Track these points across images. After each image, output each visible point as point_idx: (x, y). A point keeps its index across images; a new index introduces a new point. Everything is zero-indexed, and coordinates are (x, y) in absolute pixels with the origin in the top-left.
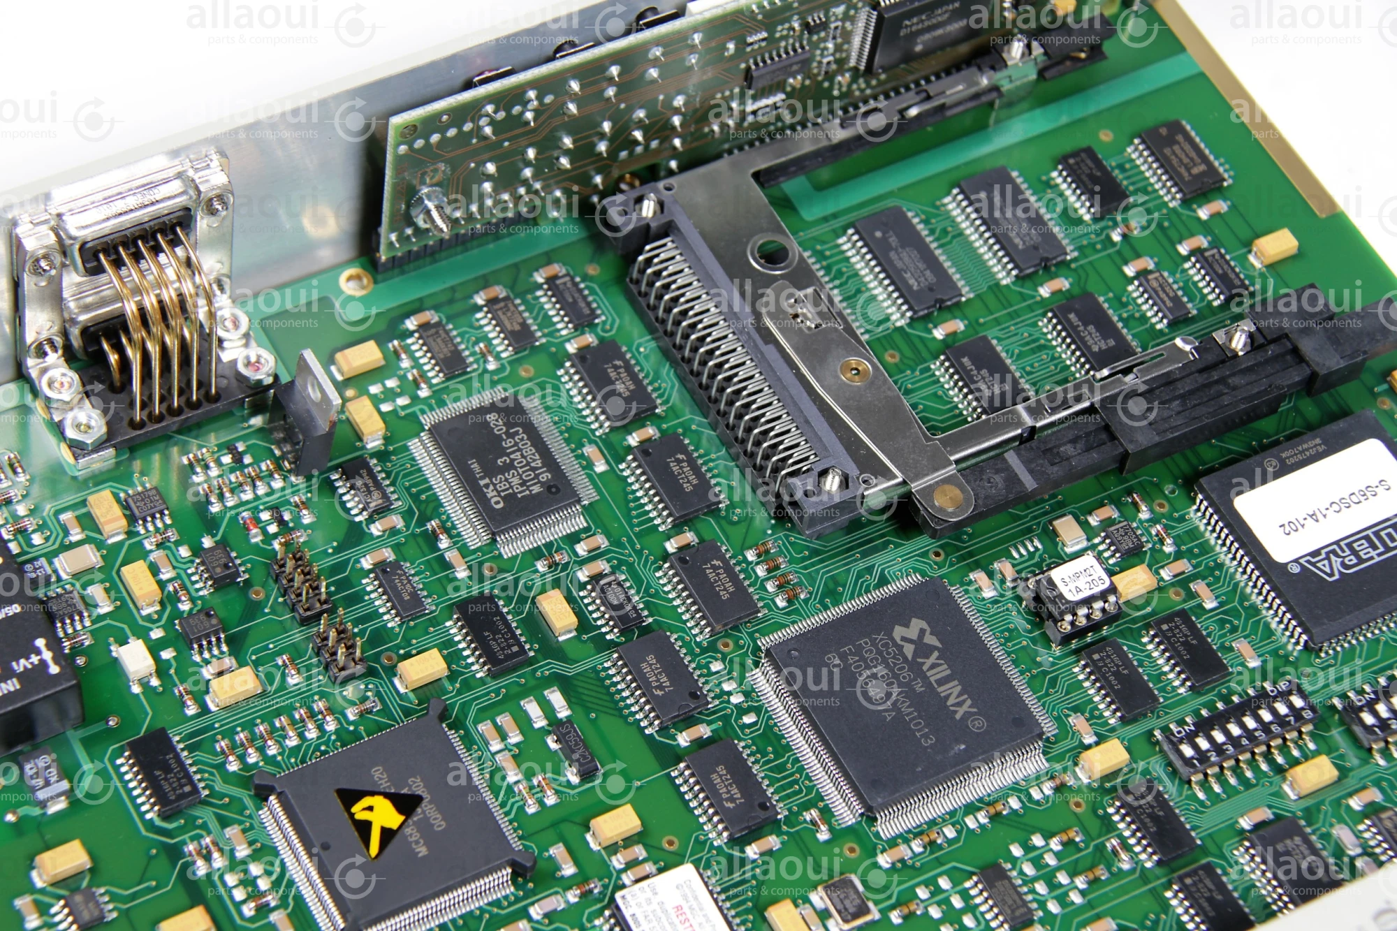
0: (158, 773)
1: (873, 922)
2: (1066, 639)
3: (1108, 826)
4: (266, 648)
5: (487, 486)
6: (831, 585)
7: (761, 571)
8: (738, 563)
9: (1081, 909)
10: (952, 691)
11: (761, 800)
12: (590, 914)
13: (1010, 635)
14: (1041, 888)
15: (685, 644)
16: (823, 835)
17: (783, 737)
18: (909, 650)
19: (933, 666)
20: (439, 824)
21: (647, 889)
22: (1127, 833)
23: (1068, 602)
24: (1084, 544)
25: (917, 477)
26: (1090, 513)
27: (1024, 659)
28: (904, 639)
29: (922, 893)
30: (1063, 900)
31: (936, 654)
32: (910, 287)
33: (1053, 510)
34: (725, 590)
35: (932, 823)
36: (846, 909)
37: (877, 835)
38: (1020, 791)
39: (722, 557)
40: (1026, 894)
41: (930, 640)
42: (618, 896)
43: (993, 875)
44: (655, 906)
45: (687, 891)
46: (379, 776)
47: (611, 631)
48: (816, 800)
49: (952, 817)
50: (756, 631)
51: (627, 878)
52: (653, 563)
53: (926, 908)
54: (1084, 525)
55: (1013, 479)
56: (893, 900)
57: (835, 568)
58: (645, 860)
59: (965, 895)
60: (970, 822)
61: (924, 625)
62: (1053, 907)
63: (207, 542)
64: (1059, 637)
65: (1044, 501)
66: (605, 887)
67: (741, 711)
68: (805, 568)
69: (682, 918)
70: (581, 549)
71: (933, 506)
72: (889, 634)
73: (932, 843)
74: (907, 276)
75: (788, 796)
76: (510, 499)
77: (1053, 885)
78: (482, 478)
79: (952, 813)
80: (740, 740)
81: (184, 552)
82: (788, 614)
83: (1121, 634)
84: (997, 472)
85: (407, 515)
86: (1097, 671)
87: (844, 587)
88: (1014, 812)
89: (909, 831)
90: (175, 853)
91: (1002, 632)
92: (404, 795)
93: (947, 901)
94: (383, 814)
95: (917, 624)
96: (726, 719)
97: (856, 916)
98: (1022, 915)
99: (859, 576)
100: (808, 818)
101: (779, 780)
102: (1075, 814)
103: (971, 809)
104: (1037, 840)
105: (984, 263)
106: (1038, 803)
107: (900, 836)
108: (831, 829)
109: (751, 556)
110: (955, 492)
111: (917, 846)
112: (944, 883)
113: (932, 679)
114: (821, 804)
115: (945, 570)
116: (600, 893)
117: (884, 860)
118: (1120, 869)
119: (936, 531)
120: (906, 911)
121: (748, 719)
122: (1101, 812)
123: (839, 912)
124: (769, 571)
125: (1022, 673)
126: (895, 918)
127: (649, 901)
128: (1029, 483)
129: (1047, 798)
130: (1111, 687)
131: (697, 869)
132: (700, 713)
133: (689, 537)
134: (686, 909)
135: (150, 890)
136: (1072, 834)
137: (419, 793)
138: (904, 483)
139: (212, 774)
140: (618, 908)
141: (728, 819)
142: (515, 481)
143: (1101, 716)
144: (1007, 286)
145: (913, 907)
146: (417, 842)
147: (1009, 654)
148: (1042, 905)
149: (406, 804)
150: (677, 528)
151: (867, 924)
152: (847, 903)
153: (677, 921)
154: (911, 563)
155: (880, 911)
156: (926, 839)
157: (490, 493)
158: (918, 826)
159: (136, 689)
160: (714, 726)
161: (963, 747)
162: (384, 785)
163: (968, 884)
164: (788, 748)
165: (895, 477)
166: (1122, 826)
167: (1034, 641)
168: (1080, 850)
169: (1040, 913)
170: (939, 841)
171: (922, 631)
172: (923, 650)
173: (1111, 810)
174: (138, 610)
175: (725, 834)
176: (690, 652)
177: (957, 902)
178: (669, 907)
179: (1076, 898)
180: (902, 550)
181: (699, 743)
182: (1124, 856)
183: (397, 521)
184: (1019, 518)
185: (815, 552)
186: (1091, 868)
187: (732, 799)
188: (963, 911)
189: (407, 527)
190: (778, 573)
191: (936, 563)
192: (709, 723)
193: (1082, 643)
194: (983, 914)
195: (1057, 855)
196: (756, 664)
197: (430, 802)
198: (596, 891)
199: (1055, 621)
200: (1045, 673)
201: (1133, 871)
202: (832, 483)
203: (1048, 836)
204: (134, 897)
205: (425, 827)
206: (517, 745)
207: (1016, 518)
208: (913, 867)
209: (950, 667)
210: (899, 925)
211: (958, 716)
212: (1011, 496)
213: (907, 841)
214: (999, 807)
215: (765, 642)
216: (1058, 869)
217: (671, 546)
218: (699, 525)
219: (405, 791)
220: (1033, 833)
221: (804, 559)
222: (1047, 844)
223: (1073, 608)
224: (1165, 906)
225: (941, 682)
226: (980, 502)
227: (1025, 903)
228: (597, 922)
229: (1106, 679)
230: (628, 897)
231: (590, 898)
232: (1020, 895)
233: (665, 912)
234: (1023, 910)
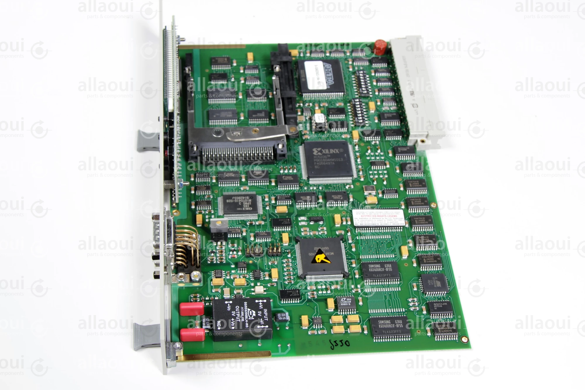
0: (291, 295)
3: (369, 142)
4: (266, 265)
5: (245, 209)
9: (385, 154)
10: (332, 151)
14: (378, 158)
16: (353, 187)
17: (327, 184)
19: (325, 151)
20: (327, 248)
21: (355, 220)
25: (286, 132)
26: (298, 113)
29: (372, 177)
30: (382, 156)
31: (323, 150)
32: (231, 117)
34: (291, 178)
35: (357, 168)
37: (357, 178)
38: (356, 152)
40: (378, 161)
42: (354, 225)
43: (373, 163)
44: (360, 220)
45: (359, 213)
46: (312, 254)
50: (301, 178)
52: (276, 189)
53: (375, 177)
54: (300, 116)
56: (371, 182)
58: (346, 218)
59: (375, 170)
60: (359, 162)
63: (233, 266)
67: (318, 188)
68: (289, 164)
70: (267, 199)
71: (294, 133)
72: (314, 155)
73: (361, 170)
74: (228, 116)
75: (341, 189)
76: (250, 206)
77: (378, 156)
78: (243, 209)
79: (356, 164)
80: (325, 191)
81: (233, 271)
82: (299, 171)
85: (243, 227)
87: (297, 159)
88: (360, 155)
90: (309, 301)
92: (318, 252)
93: (375, 174)
94: (320, 258)
95: (314, 150)
96: (319, 192)
100: (348, 187)
102: (364, 146)
103: (356, 161)
105: (228, 103)
106: (359, 150)
108: (351, 185)
109: (282, 172)
111: (361, 173)
112: (371, 172)
113: (328, 153)
114: (345, 184)
117: (362, 179)
118: (378, 144)
120: (374, 181)
121: (321, 188)
127: (358, 221)
129: (358, 148)
131: (355, 209)
132: (316, 195)
133: (273, 180)
134: (363, 215)
135: (317, 308)
136: (368, 148)
137: (318, 249)
139: (293, 287)
140: (357, 226)
142: (246, 203)
143: (344, 132)
144: (236, 102)
145: (374, 179)
146: (330, 254)
148: (382, 159)
149: (320, 252)
150: (270, 181)
151: (376, 188)
152: (369, 189)
153: (365, 217)
157: (247, 209)
158: (357, 171)
159: (265, 293)
160: (320, 194)
161: (345, 155)
162: (314, 254)
163: (373, 169)
168: (372, 148)
171: (317, 150)
172: (321, 151)
173: (365, 140)
174: (244, 286)
177: (376, 172)
178: (361, 217)
179: (382, 153)
180: (292, 146)
182: (376, 142)
183: (244, 230)
186: (377, 148)
188: (378, 172)
189: (246, 228)
194: (380, 169)
195: (372, 152)
196: (309, 181)
197: (321, 248)
200: (331, 137)
201: (380, 142)
203: (367, 152)
204: (317, 312)
205: (326, 251)
206: (310, 230)
208: (365, 175)
210: (377, 183)
211: (338, 152)
213: (359, 174)
214: (358, 156)
215: (304, 178)
216: (375, 153)
217: (274, 184)
218: (271, 177)
219: (317, 251)
220: (366, 154)
222: (369, 153)
224: (389, 141)
230: (356, 223)
233: (362, 219)
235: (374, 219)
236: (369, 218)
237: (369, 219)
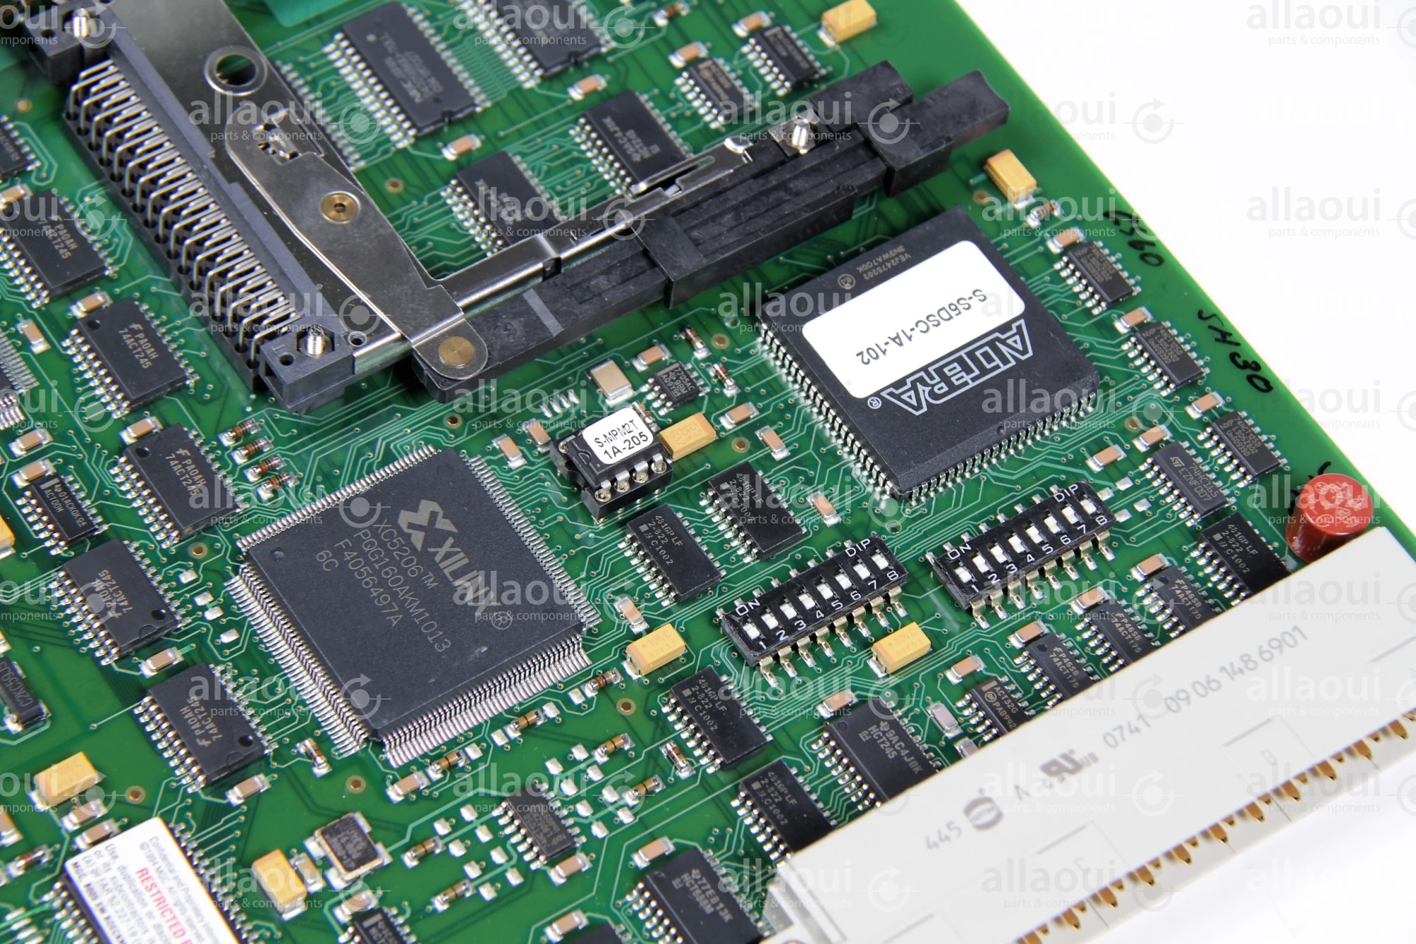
1: (382, 869)
2: (609, 510)
3: (662, 727)
6: (326, 468)
7: (240, 458)
8: (212, 450)
9: (632, 829)
10: (471, 583)
11: (243, 734)
12: (38, 888)
13: (542, 510)
14: (583, 809)
15: (150, 553)
16: (322, 769)
17: (270, 655)
18: (418, 538)
19: (447, 556)
21: (105, 853)
22: (685, 735)
23: (603, 465)
24: (630, 393)
25: (418, 329)
26: (636, 356)
27: (560, 537)
28: (411, 526)
29: (442, 828)
30: (610, 821)
31: (450, 541)
32: (411, 100)
33: (592, 356)
34: (194, 483)
35: (453, 743)
36: (349, 855)
37: (386, 763)
38: (557, 695)
39: (190, 445)
40: (566, 817)
41: (444, 524)
42: (69, 864)
44: (114, 872)
45: (154, 851)
47: (57, 545)
48: (312, 728)
49: (477, 734)
50: (237, 530)
51: (81, 842)
52: (107, 458)
53: (447, 845)
54: (628, 371)
55: (535, 324)
56: (407, 839)
57: (331, 446)
58: (104, 818)
59: (493, 825)
60: (499, 739)
61: (435, 506)
62: (598, 831)
64: (598, 507)
65: (580, 346)
66: (56, 854)
67: (219, 627)
68: (294, 449)
69: (148, 883)
70: (18, 448)
71: (438, 364)
72: (394, 521)
73: (452, 768)
74: (408, 86)
75: (278, 726)
77: (597, 805)
79: (476, 729)
80: (218, 663)
82: (274, 507)
83: (676, 498)
84: (515, 316)
86: (646, 545)
87: (341, 468)
88: (551, 721)
89: (425, 755)
91: (533, 507)
93: (472, 835)
95: (427, 507)
96: (200, 639)
97: (360, 862)
98: (563, 842)
99: (359, 454)
100: (302, 750)
101: (266, 707)
102: (624, 717)
103: (498, 722)
104: (579, 753)
105: (503, 63)
106: (579, 708)
107: (414, 762)
108: (330, 761)
109: (227, 440)
110: (465, 345)
111: (435, 772)
112: (468, 814)
113: (447, 571)
114: (319, 732)
115: (463, 439)
116: (50, 862)
117: (395, 793)
118: (677, 778)
119: (443, 393)
120: (421, 851)
121: (227, 638)
122: (654, 712)
123: (340, 859)
124: (249, 456)
125: (558, 554)
126: (409, 860)
127: (107, 867)
128: (554, 326)
129: (589, 701)
130: (662, 562)
131: (167, 823)
132: (168, 635)
133: (150, 423)
134: (152, 872)
136: (619, 742)
138: (402, 339)
140: (69, 878)
141: (203, 759)
143: (653, 598)
144: (531, 90)
145: (430, 846)
147: (541, 533)
148: (586, 829)
150: (136, 412)
151: (375, 870)
152: (350, 847)
153: (141, 887)
154: (422, 433)
155: (391, 853)
156: (445, 763)
158: (436, 749)
160: (186, 649)
161: (485, 649)
163: (496, 813)
164: (276, 668)
165: (392, 332)
166: (678, 726)
167: (572, 515)
168: (630, 760)
169: (584, 839)
170: (461, 764)
171: (434, 515)
172: (434, 536)
173: (666, 709)
175: (201, 778)
176: (155, 562)
177: (484, 835)
178: (132, 871)
179: (625, 817)
180: (412, 419)
181: (169, 672)
182: (681, 762)
184: (550, 368)
185: (305, 430)
186: (643, 781)
187: (207, 736)
188: (491, 845)
190: (261, 457)
191: (452, 431)
192: (180, 646)
193: (629, 512)
194: (515, 846)
195: (603, 768)
196: (236, 570)
198: (45, 860)
199: (592, 491)
200: (585, 552)
201: (693, 779)
202: (315, 346)
203: (591, 747)
207: (547, 369)
208: (430, 797)
209: (468, 555)
210: (415, 867)
211: (478, 613)
212: (533, 345)
213: (422, 768)
214: (532, 717)
215: (244, 543)
216: (604, 784)
217: (129, 436)
218: (164, 408)
220: (575, 744)
221: (292, 439)
222: (591, 756)
223: (611, 473)
224: (732, 817)
225: (457, 574)
226: (495, 354)
227: (564, 829)
228: (46, 898)
229: (656, 554)
230: (82, 865)
231: (37, 868)
232: (558, 820)
233: (127, 877)
234: (562, 837)
235: (161, 933)
236: (152, 906)
237: (142, 912)
